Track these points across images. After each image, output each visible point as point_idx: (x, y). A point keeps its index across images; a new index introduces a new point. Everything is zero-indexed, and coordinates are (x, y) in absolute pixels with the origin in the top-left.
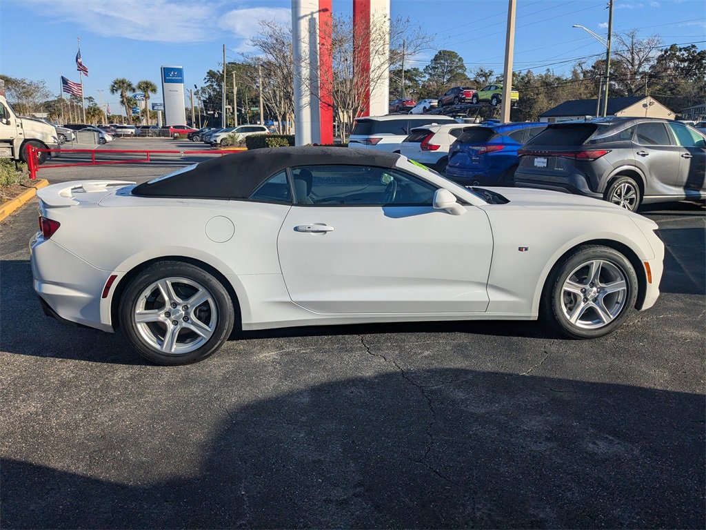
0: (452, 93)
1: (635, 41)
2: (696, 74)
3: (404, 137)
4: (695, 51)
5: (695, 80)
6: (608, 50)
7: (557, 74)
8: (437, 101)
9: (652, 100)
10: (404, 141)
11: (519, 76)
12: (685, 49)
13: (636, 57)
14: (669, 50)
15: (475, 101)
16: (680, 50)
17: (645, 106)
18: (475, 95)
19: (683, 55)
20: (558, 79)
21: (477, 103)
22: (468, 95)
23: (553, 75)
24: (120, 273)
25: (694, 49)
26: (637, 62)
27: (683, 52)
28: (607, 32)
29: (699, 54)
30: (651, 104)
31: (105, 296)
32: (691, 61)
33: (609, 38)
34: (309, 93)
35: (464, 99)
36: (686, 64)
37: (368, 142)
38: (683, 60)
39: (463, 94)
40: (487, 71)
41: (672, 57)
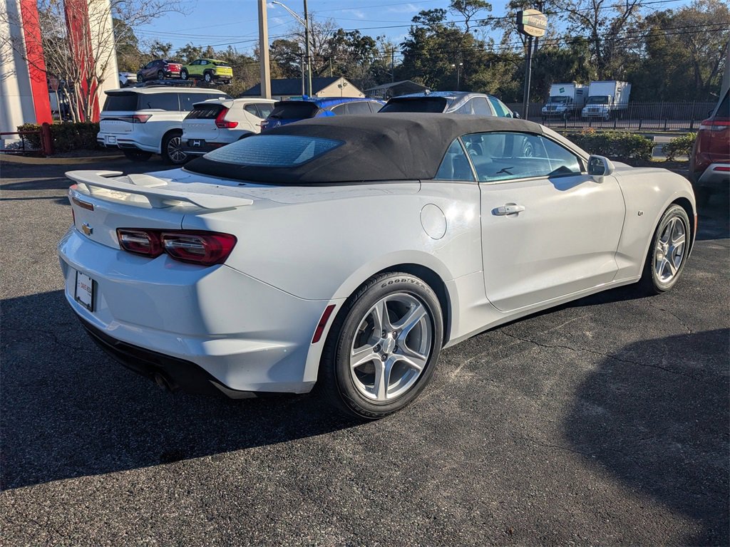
0: (153, 66)
1: (313, 23)
2: (362, 58)
3: (185, 114)
4: (359, 37)
5: (362, 63)
6: (306, 29)
7: (241, 52)
8: (136, 75)
9: (345, 81)
10: (187, 118)
11: (200, 52)
12: (351, 34)
13: (317, 39)
14: (338, 34)
15: (184, 76)
16: (347, 34)
17: (340, 86)
18: (184, 70)
19: (350, 39)
20: (242, 57)
21: (187, 79)
22: (173, 69)
23: (237, 53)
24: (338, 301)
25: (358, 35)
26: (318, 44)
27: (349, 37)
28: (303, 11)
29: (362, 39)
30: (345, 85)
31: (316, 339)
32: (357, 46)
33: (306, 18)
34: (12, 58)
35: (170, 73)
36: (353, 48)
37: (135, 119)
38: (350, 45)
39: (167, 67)
40: (164, 45)
41: (340, 41)
